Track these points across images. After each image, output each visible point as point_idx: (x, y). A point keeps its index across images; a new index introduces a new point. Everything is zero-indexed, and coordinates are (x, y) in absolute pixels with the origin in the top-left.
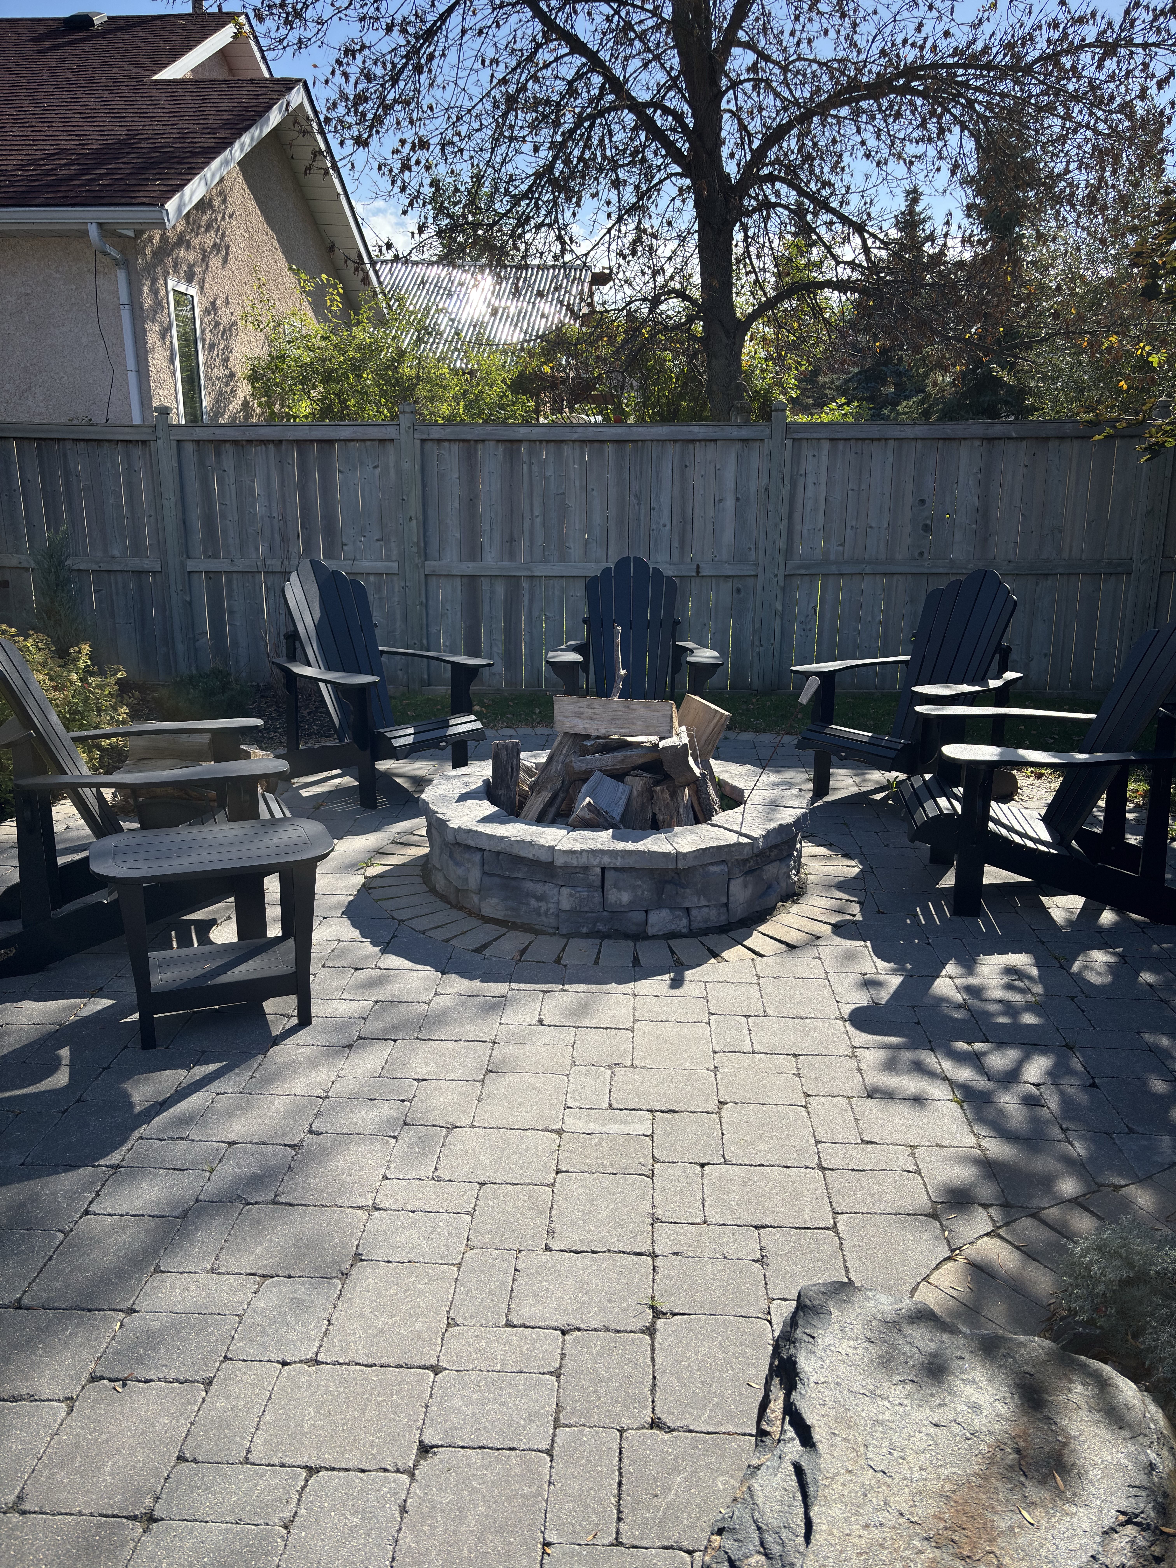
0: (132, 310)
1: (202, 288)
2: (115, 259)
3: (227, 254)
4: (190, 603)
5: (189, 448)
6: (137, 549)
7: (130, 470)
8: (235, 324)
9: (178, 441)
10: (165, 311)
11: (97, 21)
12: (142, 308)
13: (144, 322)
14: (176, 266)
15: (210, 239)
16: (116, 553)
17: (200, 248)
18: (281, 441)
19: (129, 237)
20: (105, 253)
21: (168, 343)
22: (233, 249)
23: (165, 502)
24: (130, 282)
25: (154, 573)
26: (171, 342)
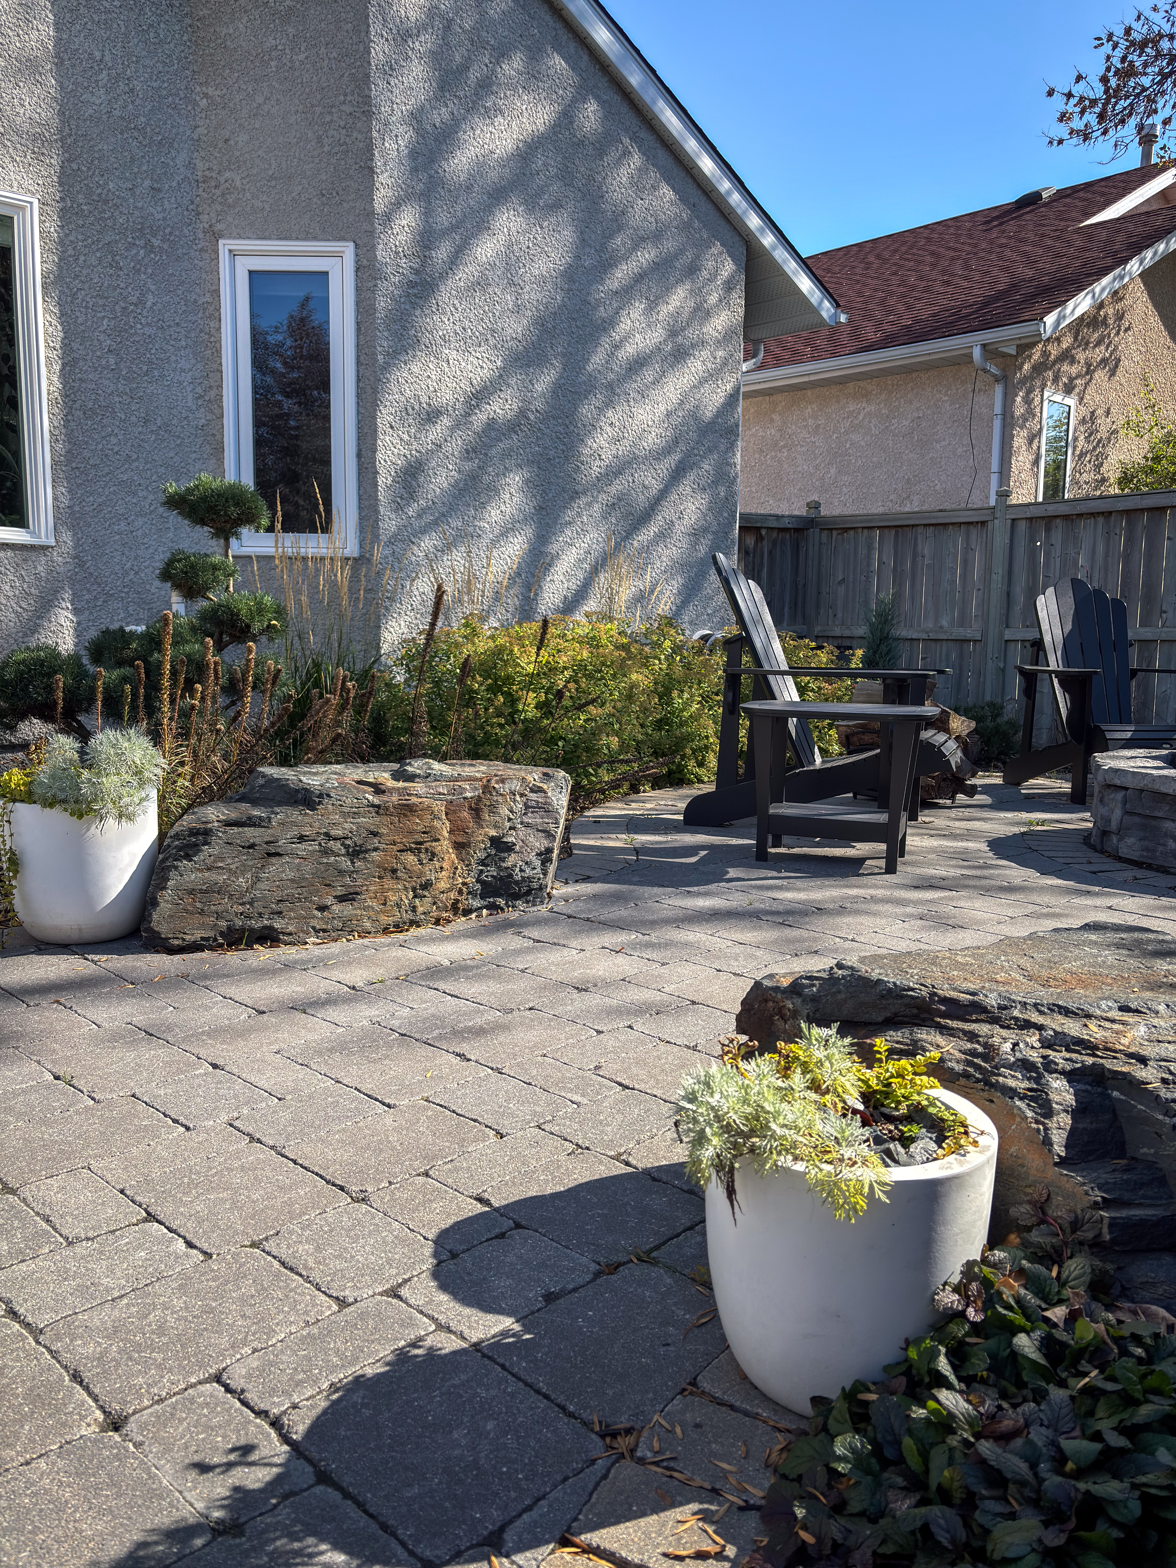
0: (1004, 420)
1: (1081, 399)
2: (994, 375)
3: (1117, 366)
4: (1003, 670)
5: (1022, 526)
6: (963, 621)
7: (968, 549)
8: (1115, 432)
9: (1013, 520)
10: (1037, 419)
11: (1045, 195)
12: (1013, 417)
13: (1013, 429)
14: (1056, 379)
15: (1100, 353)
16: (945, 623)
17: (1086, 363)
18: (1110, 513)
19: (1011, 356)
20: (985, 371)
21: (1035, 447)
22: (1124, 363)
23: (994, 576)
24: (1005, 394)
25: (975, 641)
26: (1039, 447)
